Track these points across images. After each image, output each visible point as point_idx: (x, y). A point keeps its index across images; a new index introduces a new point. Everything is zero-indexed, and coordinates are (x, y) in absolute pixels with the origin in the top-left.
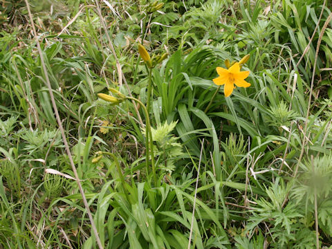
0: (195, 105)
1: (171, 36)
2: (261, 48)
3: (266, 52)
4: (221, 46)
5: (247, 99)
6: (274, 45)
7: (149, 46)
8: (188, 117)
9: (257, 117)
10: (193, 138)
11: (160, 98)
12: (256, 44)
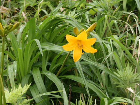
0: (48, 68)
1: (28, 4)
2: (110, 16)
3: (115, 19)
4: (72, 15)
5: (95, 64)
6: (121, 12)
7: (8, 13)
8: (41, 80)
9: (104, 79)
10: (46, 99)
11: (15, 63)
12: (105, 12)
